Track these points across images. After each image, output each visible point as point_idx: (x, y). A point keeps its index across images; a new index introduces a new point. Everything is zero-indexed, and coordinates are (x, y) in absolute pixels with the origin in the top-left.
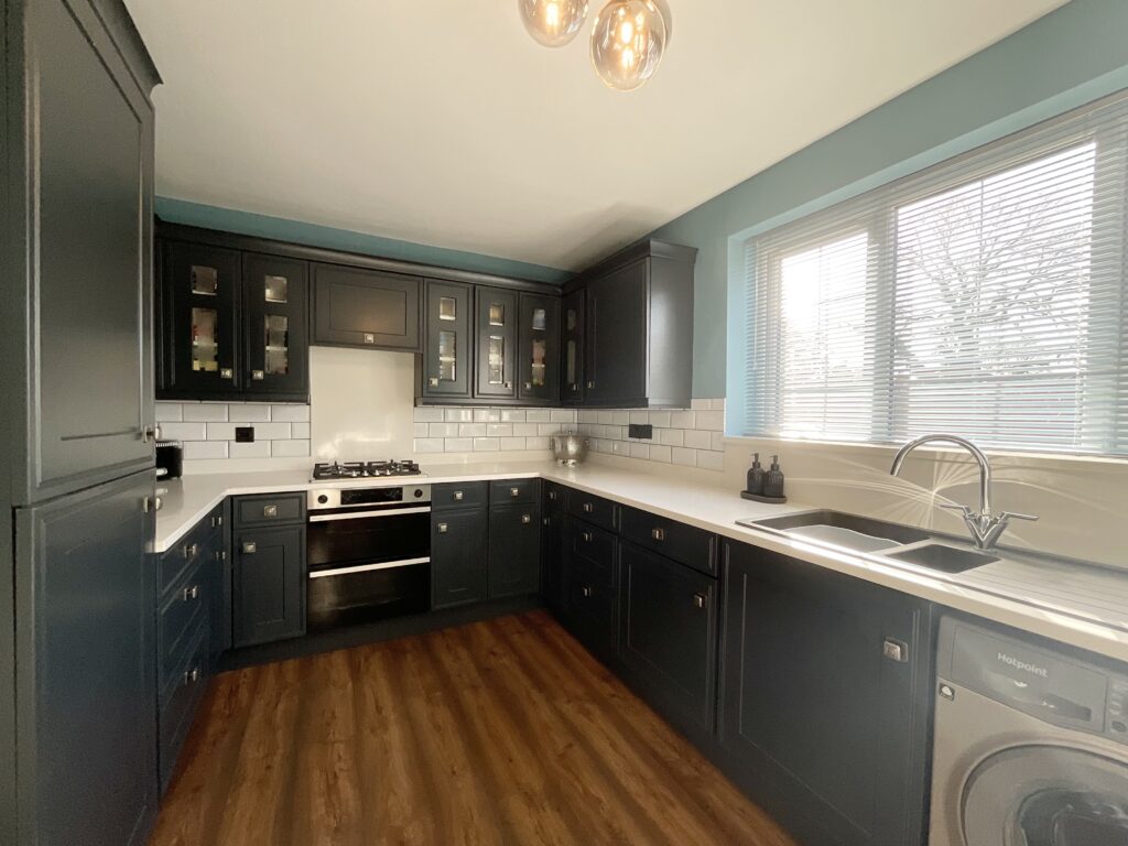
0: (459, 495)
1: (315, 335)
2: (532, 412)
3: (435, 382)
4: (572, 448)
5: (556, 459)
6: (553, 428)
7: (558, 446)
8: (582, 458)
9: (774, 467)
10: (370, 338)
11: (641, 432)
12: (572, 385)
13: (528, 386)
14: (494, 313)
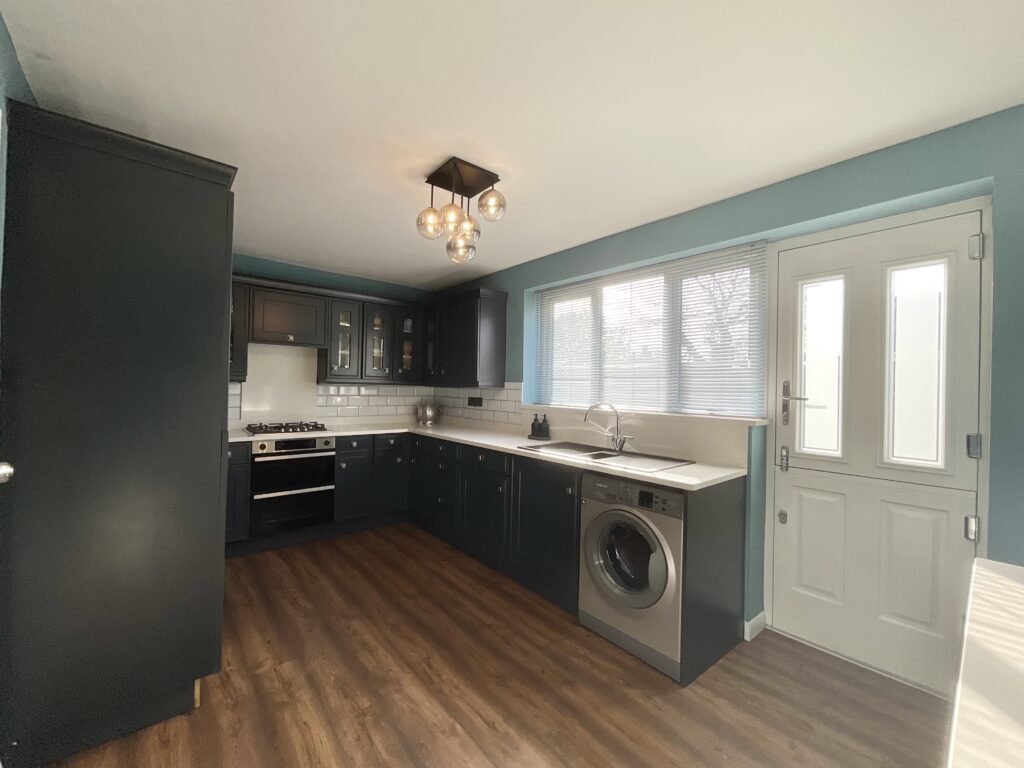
0: (355, 444)
1: (253, 334)
2: (400, 389)
3: (336, 368)
4: (429, 413)
5: (418, 421)
6: (415, 400)
7: (420, 412)
8: (437, 421)
9: (545, 421)
10: (291, 338)
11: (476, 402)
12: (430, 371)
13: (400, 371)
14: (377, 321)
